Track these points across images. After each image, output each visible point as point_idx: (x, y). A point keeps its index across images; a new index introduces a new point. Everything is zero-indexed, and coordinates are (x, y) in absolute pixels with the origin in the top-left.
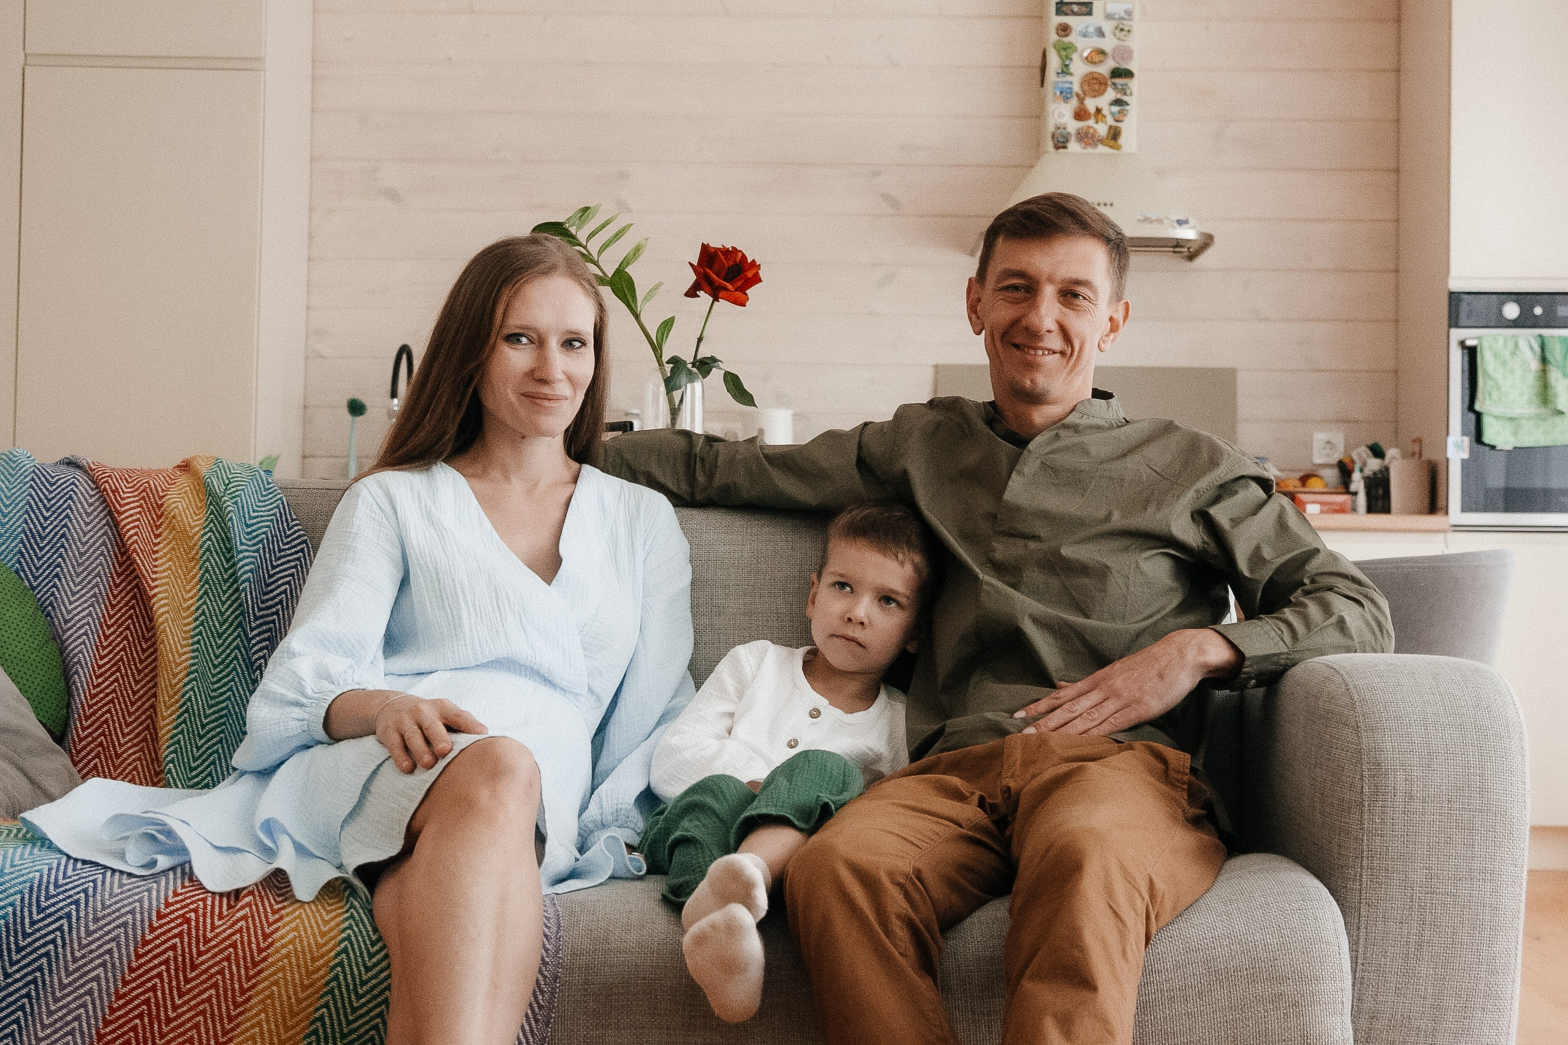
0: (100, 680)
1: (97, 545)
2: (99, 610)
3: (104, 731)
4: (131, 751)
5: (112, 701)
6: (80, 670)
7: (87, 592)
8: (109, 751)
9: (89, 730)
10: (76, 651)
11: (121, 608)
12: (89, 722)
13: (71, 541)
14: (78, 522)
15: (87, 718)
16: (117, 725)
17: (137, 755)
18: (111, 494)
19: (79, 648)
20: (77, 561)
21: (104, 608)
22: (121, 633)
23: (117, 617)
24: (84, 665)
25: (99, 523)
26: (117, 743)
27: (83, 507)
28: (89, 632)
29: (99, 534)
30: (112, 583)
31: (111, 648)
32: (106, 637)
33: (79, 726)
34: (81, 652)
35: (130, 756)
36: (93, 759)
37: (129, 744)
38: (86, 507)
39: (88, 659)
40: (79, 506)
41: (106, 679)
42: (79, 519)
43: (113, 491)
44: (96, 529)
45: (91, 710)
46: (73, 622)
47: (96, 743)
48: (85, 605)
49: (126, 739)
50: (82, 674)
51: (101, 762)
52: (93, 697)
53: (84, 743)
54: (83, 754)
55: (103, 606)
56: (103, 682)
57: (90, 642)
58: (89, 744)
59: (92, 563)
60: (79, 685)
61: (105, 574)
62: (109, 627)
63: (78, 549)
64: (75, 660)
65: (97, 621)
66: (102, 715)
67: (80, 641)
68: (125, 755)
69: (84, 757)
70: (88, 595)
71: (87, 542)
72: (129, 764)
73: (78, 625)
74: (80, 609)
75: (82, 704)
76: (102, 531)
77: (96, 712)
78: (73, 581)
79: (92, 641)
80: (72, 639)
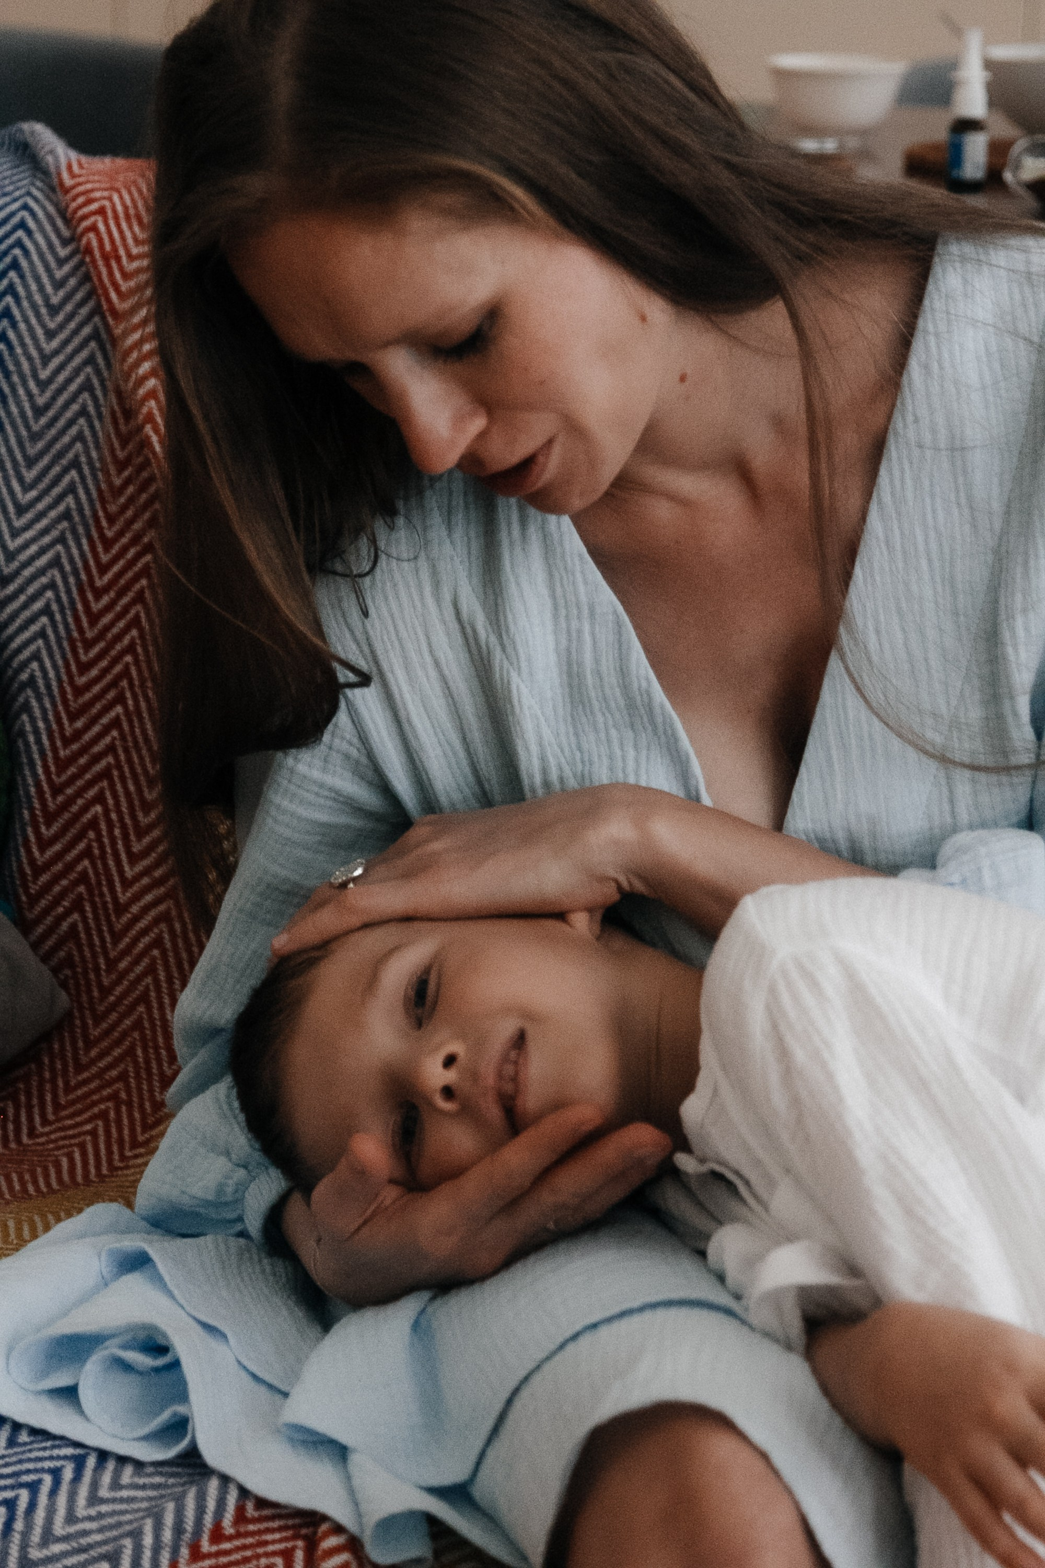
0: (79, 724)
1: (73, 387)
2: (75, 552)
3: (89, 848)
4: (149, 898)
5: (106, 774)
6: (34, 703)
7: (51, 507)
8: (102, 895)
9: (57, 847)
10: (26, 654)
11: (125, 549)
12: (55, 828)
13: (15, 378)
14: (30, 329)
15: (50, 818)
16: (117, 832)
17: (162, 908)
18: (100, 263)
19: (33, 648)
20: (28, 427)
21: (86, 547)
22: (126, 610)
23: (116, 569)
24: (42, 689)
25: (76, 332)
26: (116, 879)
27: (41, 288)
28: (55, 607)
29: (78, 360)
30: (103, 486)
31: (102, 644)
32: (94, 619)
33: (32, 838)
34: (36, 656)
35: (146, 909)
36: (68, 913)
37: (145, 881)
38: (49, 289)
39: (52, 674)
40: (34, 287)
41: (93, 721)
42: (33, 321)
43: (106, 258)
44: (69, 349)
45: (60, 799)
46: (19, 581)
47: (73, 876)
48: (47, 540)
49: (139, 868)
50: (37, 712)
51: (84, 919)
52: (62, 765)
53: (44, 878)
54: (43, 903)
55: (84, 541)
56: (87, 728)
57: (56, 631)
58: (56, 879)
59: (63, 432)
60: (31, 739)
61: (90, 462)
62: (98, 594)
63: (30, 395)
64: (24, 676)
65: (72, 580)
66: (85, 809)
67: (34, 628)
68: (135, 909)
69: (46, 912)
70: (53, 514)
71: (50, 380)
72: (144, 932)
73: (31, 590)
74: (34, 548)
75: (38, 784)
76: (84, 354)
77: (71, 801)
78: (21, 480)
79: (61, 628)
80: (18, 622)
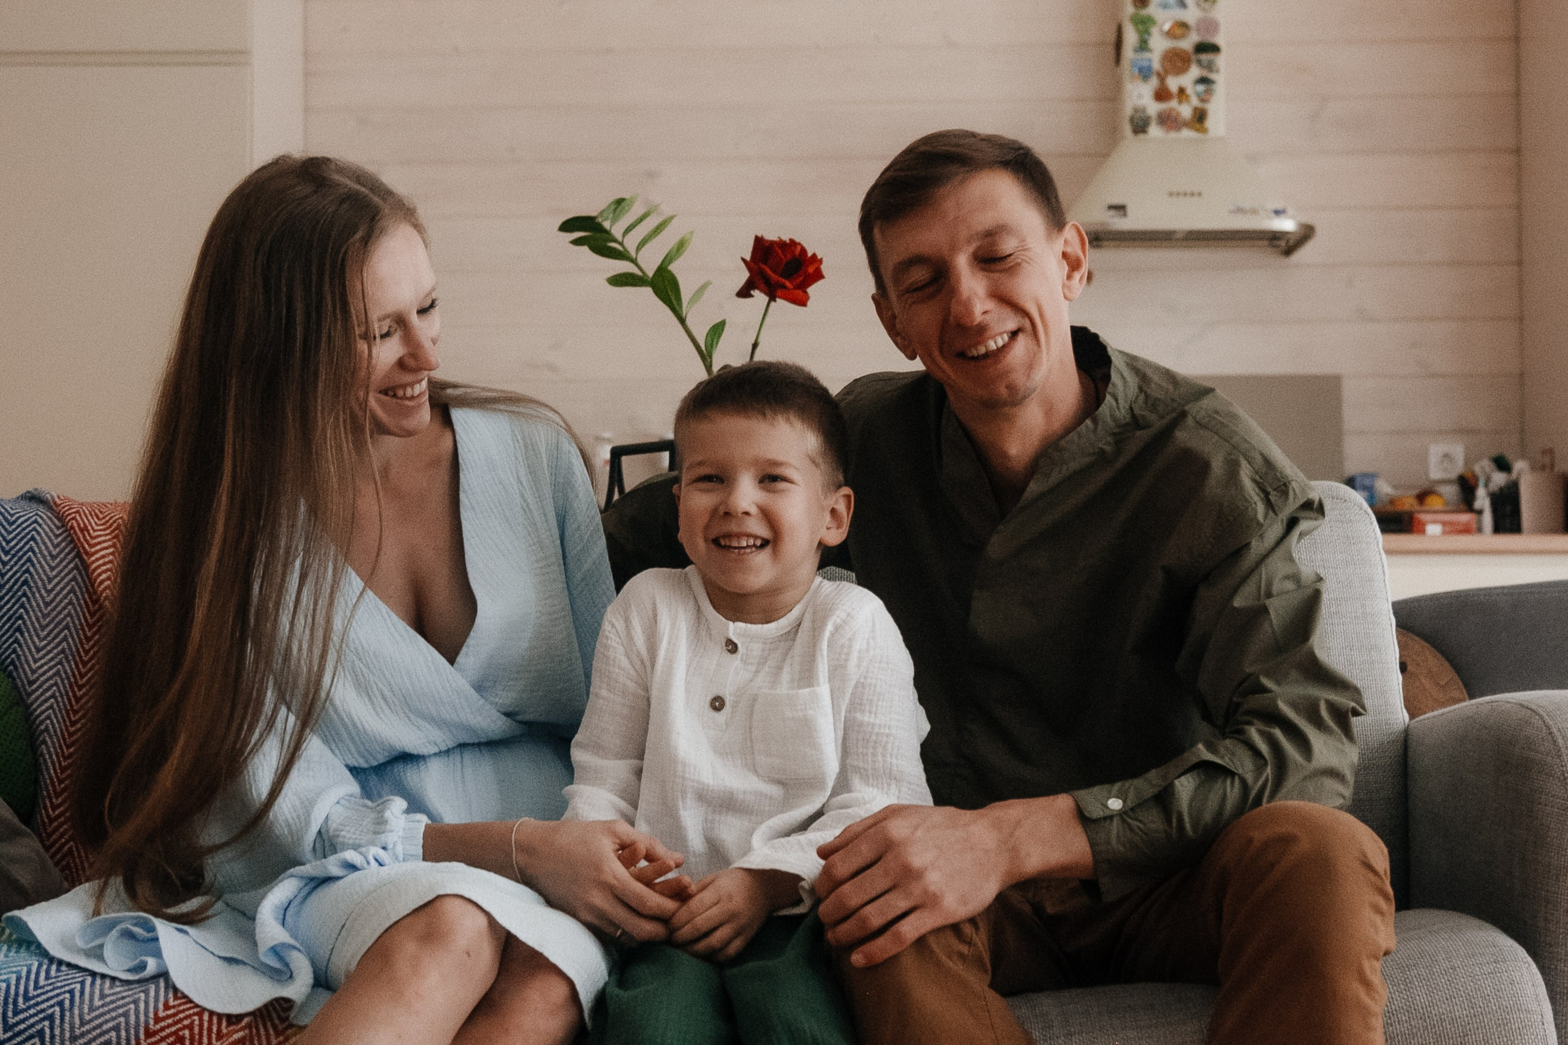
0: (72, 750)
1: (65, 592)
2: (67, 668)
6: (48, 740)
7: (54, 648)
9: (61, 809)
10: (43, 717)
11: (94, 665)
12: (60, 800)
13: (34, 589)
14: (42, 567)
18: (79, 533)
19: (47, 714)
20: (41, 611)
21: (74, 666)
23: (90, 675)
24: (52, 733)
25: (66, 566)
27: (47, 548)
28: (57, 694)
29: (67, 579)
30: (82, 637)
31: (83, 711)
32: (78, 700)
33: (48, 805)
34: (48, 717)
38: (51, 548)
39: (57, 727)
40: (43, 548)
42: (43, 563)
43: (82, 530)
44: (63, 574)
45: (63, 785)
46: (38, 683)
48: (52, 663)
50: (49, 743)
52: (63, 770)
53: (55, 824)
54: (54, 837)
55: (72, 663)
57: (58, 706)
59: (60, 613)
60: (47, 757)
61: (75, 626)
62: (80, 689)
63: (42, 597)
64: (42, 727)
65: (66, 681)
67: (47, 705)
69: (57, 841)
70: (55, 651)
71: (53, 589)
73: (45, 687)
74: (46, 667)
75: (51, 779)
76: (70, 576)
78: (38, 636)
79: (61, 704)
80: (38, 703)
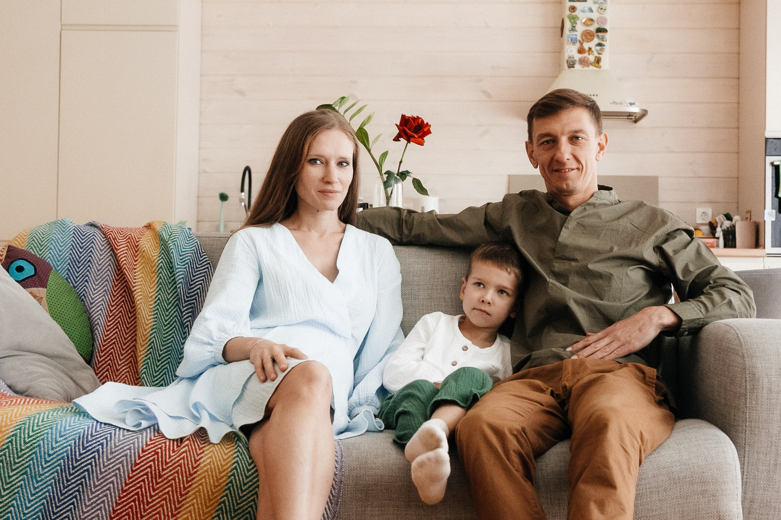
0: (108, 333)
1: (106, 265)
2: (107, 298)
3: (110, 358)
4: (124, 368)
5: (114, 343)
6: (98, 328)
7: (101, 289)
8: (113, 368)
9: (104, 358)
10: (97, 318)
11: (118, 297)
12: (103, 353)
13: (93, 264)
14: (97, 254)
15: (102, 351)
16: (117, 355)
17: (127, 370)
18: (113, 240)
19: (98, 317)
20: (96, 274)
21: (110, 297)
22: (118, 309)
23: (116, 301)
24: (100, 325)
25: (107, 254)
26: (117, 364)
27: (99, 246)
28: (103, 309)
29: (107, 260)
30: (113, 285)
31: (113, 317)
32: (111, 311)
33: (98, 355)
34: (99, 319)
35: (123, 370)
36: (106, 372)
37: (123, 364)
38: (101, 247)
39: (102, 322)
40: (97, 246)
41: (111, 332)
42: (97, 253)
43: (114, 239)
44: (105, 258)
45: (104, 348)
46: (95, 304)
47: (107, 364)
48: (101, 295)
49: (122, 362)
50: (99, 330)
51: (109, 373)
52: (105, 341)
53: (101, 364)
54: (100, 369)
55: (109, 296)
56: (110, 334)
58: (103, 364)
59: (104, 274)
60: (98, 335)
61: (110, 280)
62: (112, 306)
63: (97, 268)
64: (96, 323)
65: (106, 303)
66: (110, 350)
67: (98, 313)
68: (121, 370)
69: (101, 371)
70: (102, 291)
71: (101, 264)
72: (123, 375)
73: (97, 306)
74: (98, 297)
75: (100, 344)
76: (109, 259)
77: (106, 348)
78: (94, 284)
79: (104, 313)
80: (94, 312)
